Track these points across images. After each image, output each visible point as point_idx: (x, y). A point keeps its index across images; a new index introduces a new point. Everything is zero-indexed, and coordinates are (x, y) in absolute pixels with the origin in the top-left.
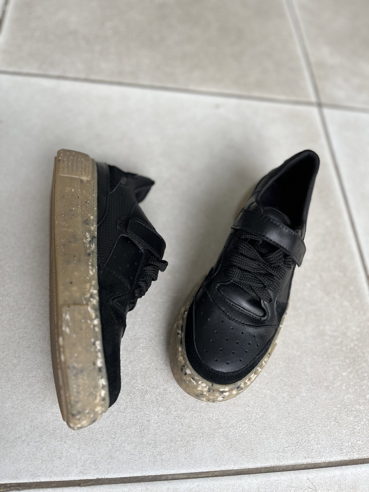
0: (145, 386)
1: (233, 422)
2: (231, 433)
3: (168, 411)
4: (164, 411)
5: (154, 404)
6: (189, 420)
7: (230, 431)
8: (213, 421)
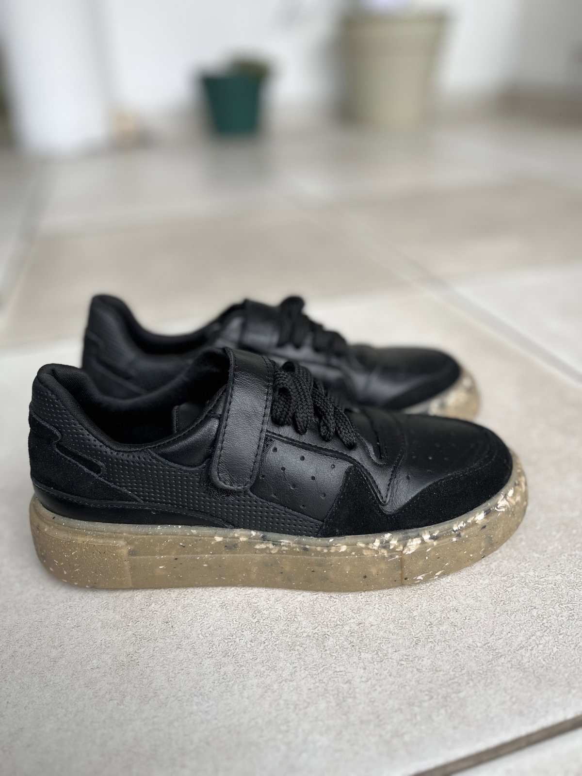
0: (319, 628)
1: (519, 640)
2: (526, 660)
3: (381, 655)
4: (373, 658)
5: (348, 651)
6: (429, 661)
7: (522, 656)
8: (479, 649)
